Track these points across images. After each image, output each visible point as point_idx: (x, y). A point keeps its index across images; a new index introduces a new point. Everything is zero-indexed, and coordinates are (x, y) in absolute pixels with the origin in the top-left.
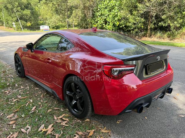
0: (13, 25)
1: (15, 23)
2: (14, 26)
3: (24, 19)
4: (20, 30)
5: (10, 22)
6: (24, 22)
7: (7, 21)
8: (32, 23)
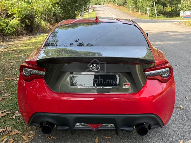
0: (147, 10)
1: (149, 9)
2: (148, 12)
3: (162, 3)
4: (154, 17)
5: (145, 7)
6: (161, 7)
7: (143, 6)
8: (174, 7)
